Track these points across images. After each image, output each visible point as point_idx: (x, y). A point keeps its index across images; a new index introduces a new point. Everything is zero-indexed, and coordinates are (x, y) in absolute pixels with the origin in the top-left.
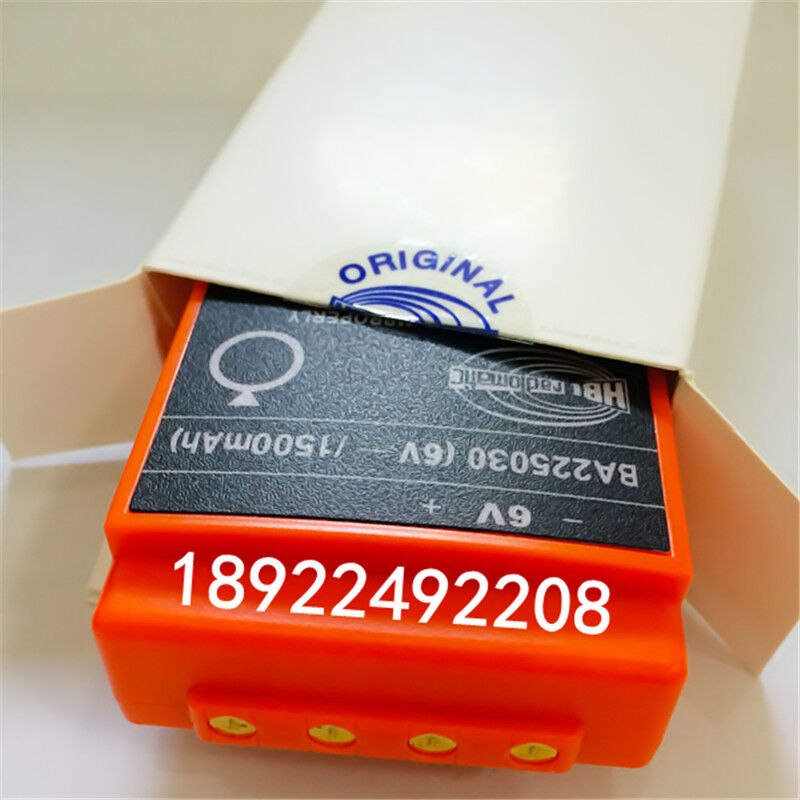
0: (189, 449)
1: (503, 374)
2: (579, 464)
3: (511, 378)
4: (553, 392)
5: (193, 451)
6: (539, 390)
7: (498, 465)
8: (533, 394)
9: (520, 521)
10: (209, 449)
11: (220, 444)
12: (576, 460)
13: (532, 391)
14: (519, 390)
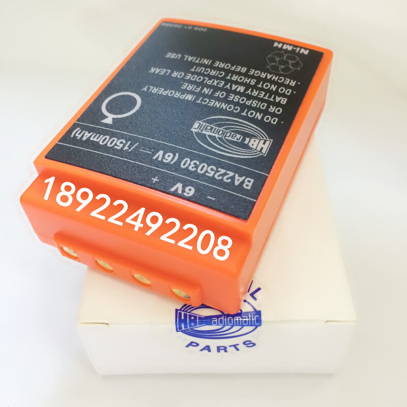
0: (77, 137)
1: (217, 128)
2: (228, 174)
3: (220, 130)
4: (235, 140)
5: (78, 138)
6: (230, 138)
7: (193, 168)
8: (226, 139)
9: (188, 193)
10: (84, 139)
11: (90, 137)
12: (228, 172)
13: (226, 138)
14: (221, 136)
